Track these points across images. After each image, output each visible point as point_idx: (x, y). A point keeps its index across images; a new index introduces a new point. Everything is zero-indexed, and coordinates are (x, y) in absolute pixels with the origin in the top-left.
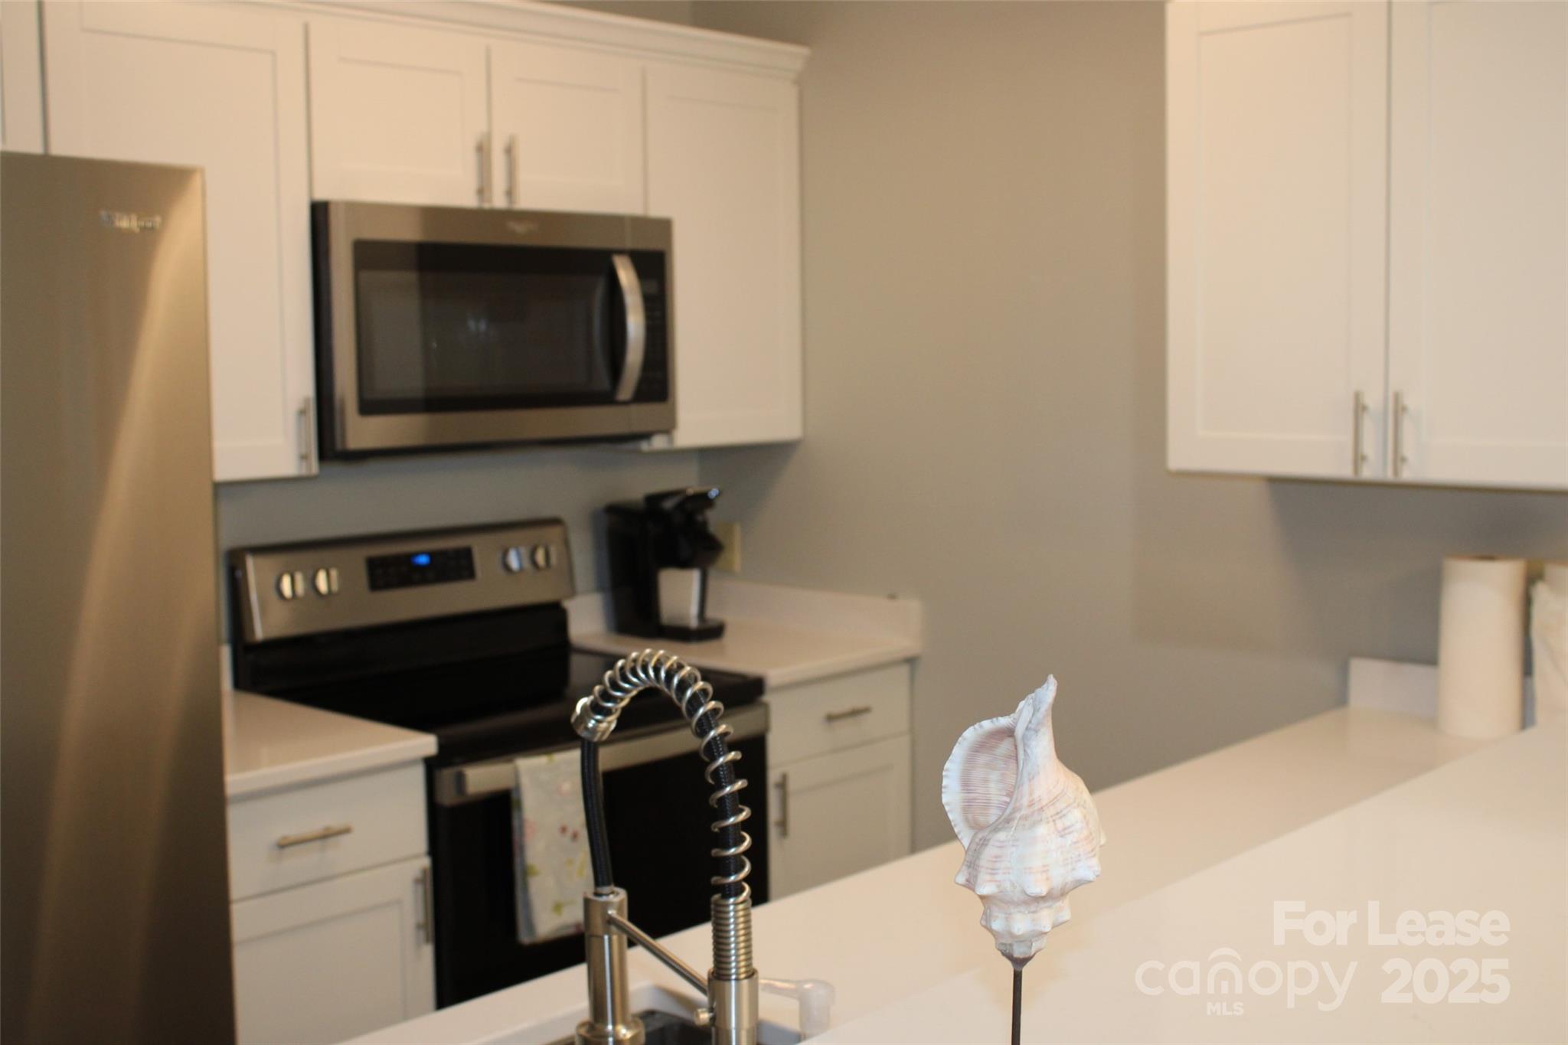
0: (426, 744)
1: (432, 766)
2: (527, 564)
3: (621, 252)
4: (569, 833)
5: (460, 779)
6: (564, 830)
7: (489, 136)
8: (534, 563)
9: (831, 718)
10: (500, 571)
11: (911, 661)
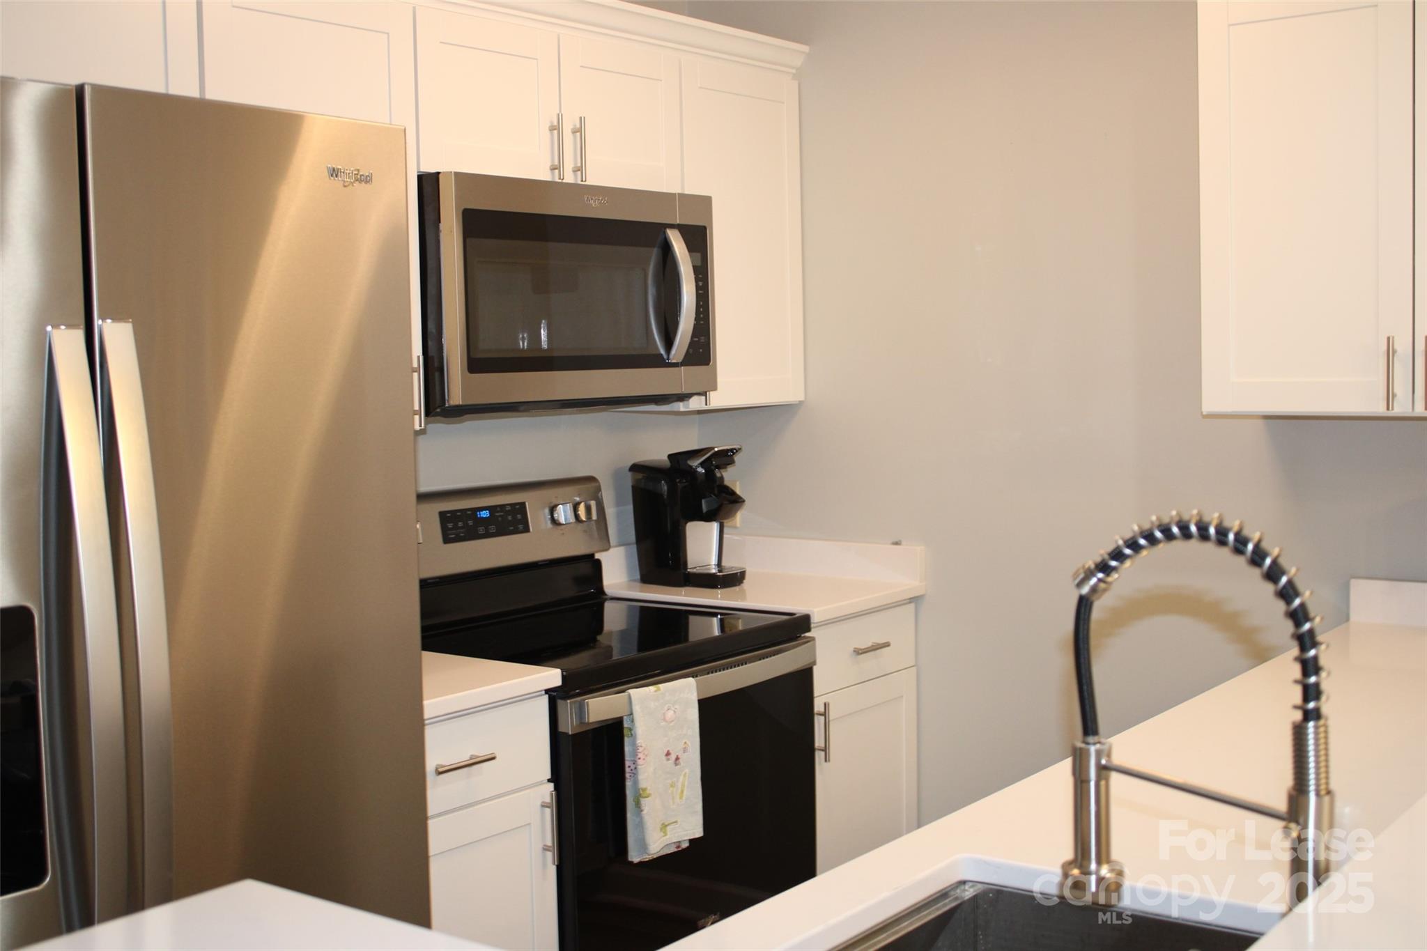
0: (552, 676)
1: (554, 696)
2: (572, 519)
3: (672, 226)
4: (673, 757)
5: (581, 710)
6: (668, 754)
7: (560, 117)
8: (577, 517)
9: (859, 652)
10: (549, 525)
11: (915, 600)
